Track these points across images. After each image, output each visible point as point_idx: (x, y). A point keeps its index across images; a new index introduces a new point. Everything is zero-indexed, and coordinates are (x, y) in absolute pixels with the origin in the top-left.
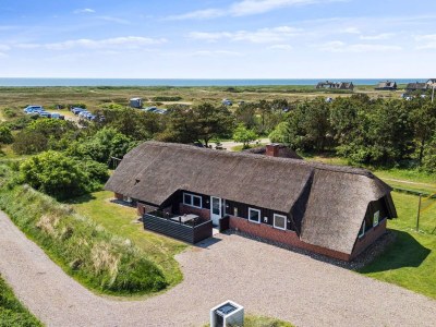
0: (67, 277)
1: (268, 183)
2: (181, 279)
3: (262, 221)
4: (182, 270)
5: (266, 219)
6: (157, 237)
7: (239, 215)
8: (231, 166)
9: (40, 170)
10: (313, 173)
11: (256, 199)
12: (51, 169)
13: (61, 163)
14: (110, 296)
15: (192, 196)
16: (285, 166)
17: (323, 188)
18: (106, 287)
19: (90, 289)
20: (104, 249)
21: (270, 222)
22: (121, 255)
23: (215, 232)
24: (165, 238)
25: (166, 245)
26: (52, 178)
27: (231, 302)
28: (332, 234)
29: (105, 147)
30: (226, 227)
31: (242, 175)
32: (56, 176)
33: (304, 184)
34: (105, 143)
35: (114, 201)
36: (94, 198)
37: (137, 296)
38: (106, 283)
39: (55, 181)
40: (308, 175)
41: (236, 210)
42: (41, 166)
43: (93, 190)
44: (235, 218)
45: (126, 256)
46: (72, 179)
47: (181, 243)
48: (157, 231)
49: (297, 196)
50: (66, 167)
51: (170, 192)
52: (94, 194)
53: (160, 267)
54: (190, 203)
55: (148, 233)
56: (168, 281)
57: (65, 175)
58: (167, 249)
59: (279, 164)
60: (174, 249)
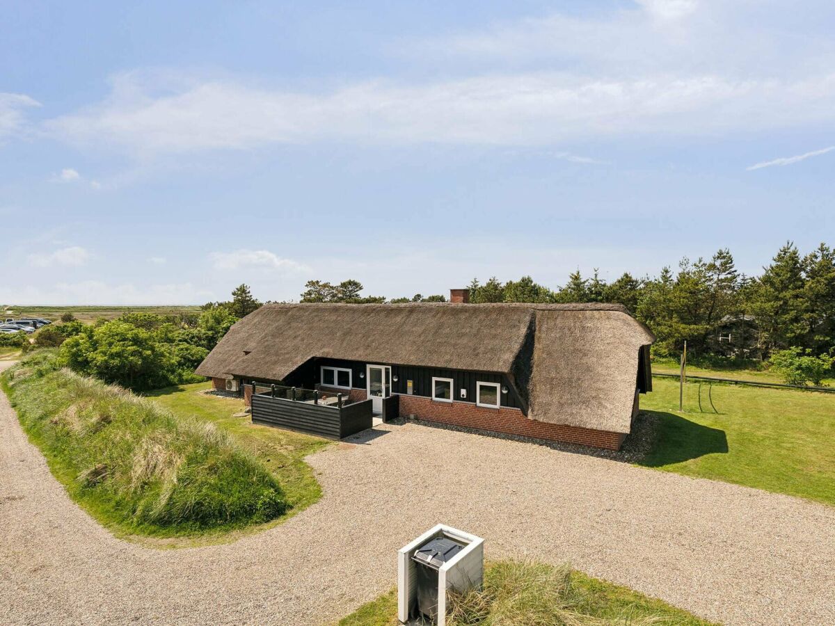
0: (68, 503)
1: (464, 335)
2: (318, 495)
3: (457, 396)
4: (320, 479)
5: (463, 392)
6: (275, 431)
7: (417, 391)
8: (399, 319)
9: (95, 345)
10: (533, 316)
11: (447, 357)
12: (110, 344)
13: (129, 336)
14: (150, 539)
15: (336, 370)
16: (487, 312)
17: (555, 334)
18: (145, 518)
19: (107, 526)
20: (160, 442)
21: (471, 397)
22: (190, 449)
23: (377, 422)
24: (289, 432)
25: (290, 442)
26: (112, 356)
27: (445, 528)
28: (586, 402)
29: (210, 333)
30: (393, 413)
31: (419, 329)
32: (118, 355)
33: (523, 330)
34: (211, 329)
35: (212, 392)
36: (182, 390)
37: (216, 533)
38: (147, 509)
39: (116, 362)
40: (528, 318)
41: (410, 384)
42: (96, 342)
43: (182, 382)
44: (409, 397)
45: (200, 451)
46: (145, 359)
47: (317, 438)
48: (274, 424)
49: (516, 347)
50: (136, 341)
51: (300, 361)
52: (181, 387)
53: (276, 476)
54: (332, 383)
55: (259, 426)
56: (290, 501)
57: (133, 354)
58: (291, 448)
59: (475, 310)
60: (306, 447)
